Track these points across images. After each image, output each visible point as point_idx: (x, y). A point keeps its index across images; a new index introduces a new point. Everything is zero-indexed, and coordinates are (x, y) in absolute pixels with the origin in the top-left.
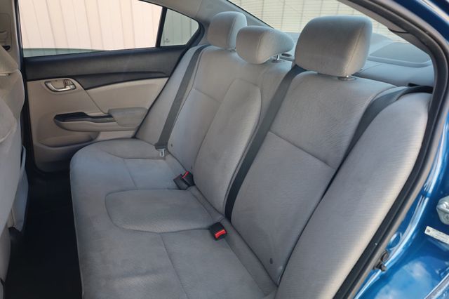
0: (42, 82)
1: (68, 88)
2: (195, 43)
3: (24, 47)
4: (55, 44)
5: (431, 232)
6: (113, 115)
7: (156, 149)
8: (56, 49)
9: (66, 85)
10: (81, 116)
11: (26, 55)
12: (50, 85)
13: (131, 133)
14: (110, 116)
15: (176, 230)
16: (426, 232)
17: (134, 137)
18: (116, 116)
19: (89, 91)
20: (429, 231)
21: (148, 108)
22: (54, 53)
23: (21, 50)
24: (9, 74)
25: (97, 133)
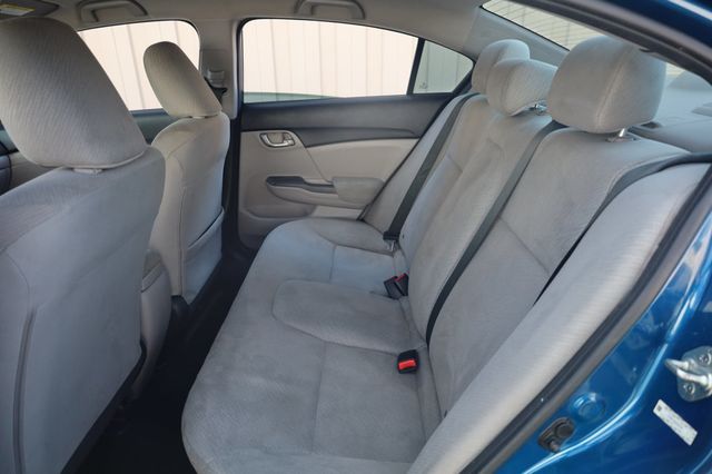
0: (258, 133)
1: (286, 144)
2: (465, 90)
3: (245, 91)
4: (276, 87)
5: (663, 411)
6: (335, 184)
7: (384, 239)
8: (277, 94)
9: (284, 139)
10: (297, 181)
11: (247, 100)
12: (265, 137)
13: (356, 213)
14: (332, 186)
15: (351, 345)
16: (656, 411)
17: (361, 220)
18: (338, 185)
19: (309, 149)
20: (660, 409)
21: (384, 180)
22: (273, 99)
23: (241, 94)
24: (206, 117)
25: (314, 205)
